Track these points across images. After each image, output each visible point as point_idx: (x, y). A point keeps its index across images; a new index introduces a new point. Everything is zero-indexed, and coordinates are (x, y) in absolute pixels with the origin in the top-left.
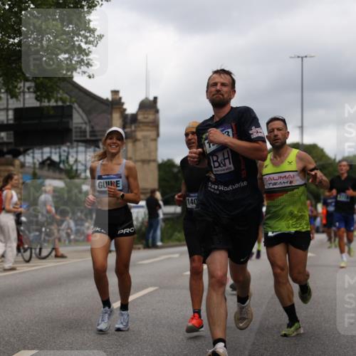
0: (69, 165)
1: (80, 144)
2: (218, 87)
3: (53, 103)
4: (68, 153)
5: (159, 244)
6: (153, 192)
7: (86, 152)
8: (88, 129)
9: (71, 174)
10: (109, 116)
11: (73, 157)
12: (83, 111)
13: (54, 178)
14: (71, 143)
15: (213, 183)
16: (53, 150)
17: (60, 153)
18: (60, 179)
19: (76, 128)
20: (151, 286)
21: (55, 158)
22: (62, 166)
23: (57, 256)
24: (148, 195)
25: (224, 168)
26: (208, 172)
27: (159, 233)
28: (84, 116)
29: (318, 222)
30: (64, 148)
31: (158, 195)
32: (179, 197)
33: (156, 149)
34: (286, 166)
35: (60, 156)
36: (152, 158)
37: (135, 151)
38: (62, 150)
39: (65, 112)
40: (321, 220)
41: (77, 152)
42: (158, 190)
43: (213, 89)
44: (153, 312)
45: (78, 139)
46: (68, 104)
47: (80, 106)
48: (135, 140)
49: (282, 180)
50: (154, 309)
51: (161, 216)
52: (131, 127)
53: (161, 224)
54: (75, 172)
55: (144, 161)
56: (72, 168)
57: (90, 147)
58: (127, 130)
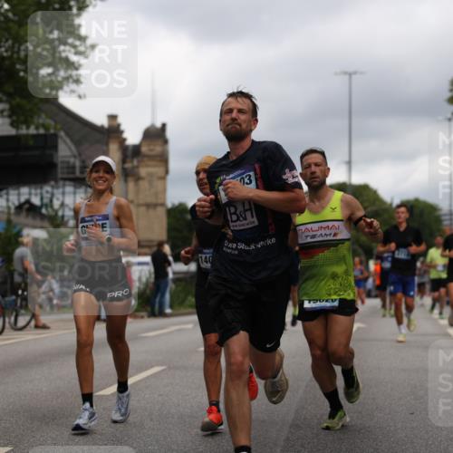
0: (53, 210)
1: (67, 183)
2: (234, 114)
3: (32, 131)
4: (53, 195)
5: (168, 311)
6: (161, 244)
7: (75, 193)
8: (78, 164)
9: (55, 221)
10: (105, 148)
11: (58, 199)
12: (72, 140)
13: (35, 227)
14: (56, 181)
15: (230, 241)
16: (33, 191)
17: (41, 194)
18: (42, 227)
19: (62, 162)
20: (157, 365)
21: (36, 201)
22: (44, 211)
23: (37, 327)
24: (155, 249)
25: (244, 222)
26: (223, 227)
27: (167, 296)
28: (73, 148)
29: (370, 283)
30: (47, 188)
31: (167, 249)
32: (186, 253)
33: (164, 190)
34: (327, 214)
35: (42, 199)
36: (160, 201)
37: (137, 192)
38: (44, 191)
39: (49, 142)
40: (374, 281)
41: (63, 194)
42: (167, 242)
43: (228, 117)
44: (160, 398)
45: (65, 176)
46: (52, 131)
47: (67, 134)
48: (138, 179)
49: (323, 232)
50: (161, 395)
51: (171, 276)
52: (132, 162)
53: (171, 286)
54: (61, 219)
55: (149, 206)
56: (56, 214)
57: (80, 187)
58: (128, 165)
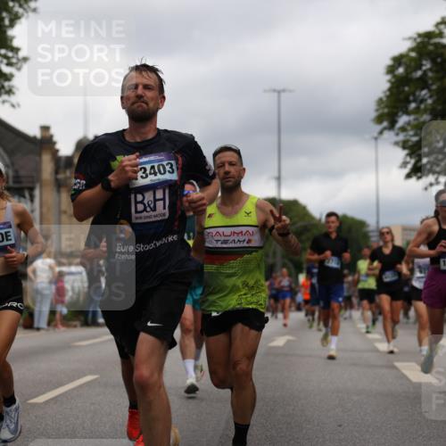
2: (140, 91)
5: (101, 320)
8: (11, 174)
10: (37, 158)
20: (91, 374)
25: (152, 213)
28: (6, 157)
44: (92, 407)
49: (236, 238)
50: (92, 404)
58: (61, 176)
